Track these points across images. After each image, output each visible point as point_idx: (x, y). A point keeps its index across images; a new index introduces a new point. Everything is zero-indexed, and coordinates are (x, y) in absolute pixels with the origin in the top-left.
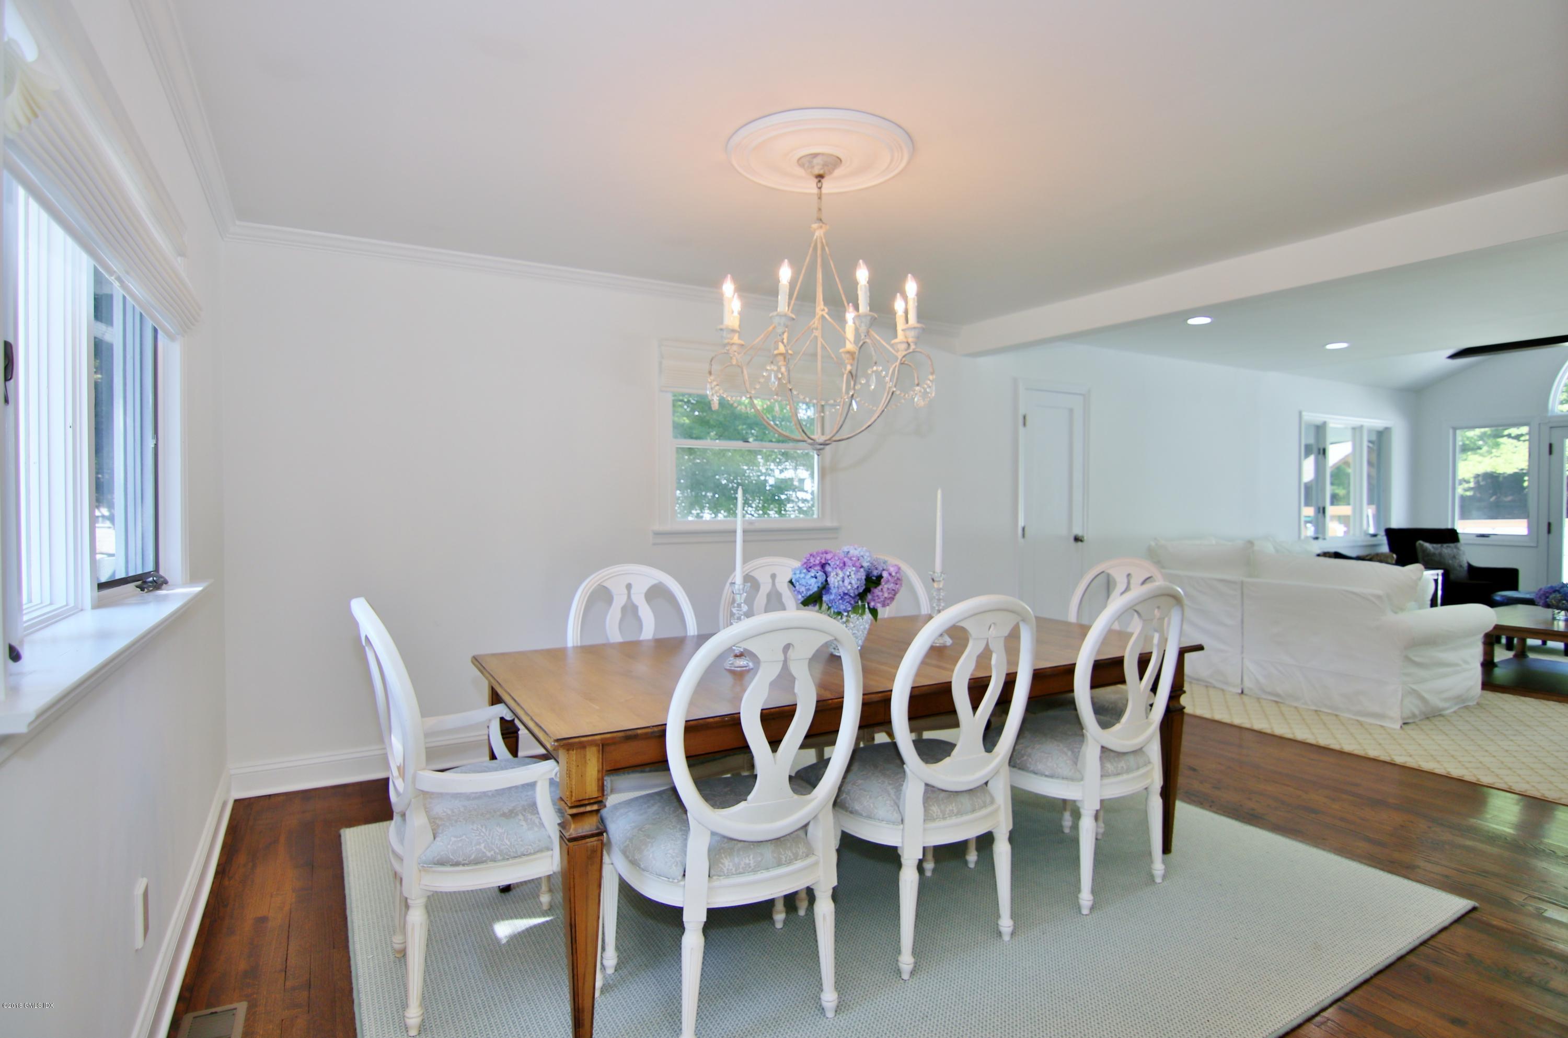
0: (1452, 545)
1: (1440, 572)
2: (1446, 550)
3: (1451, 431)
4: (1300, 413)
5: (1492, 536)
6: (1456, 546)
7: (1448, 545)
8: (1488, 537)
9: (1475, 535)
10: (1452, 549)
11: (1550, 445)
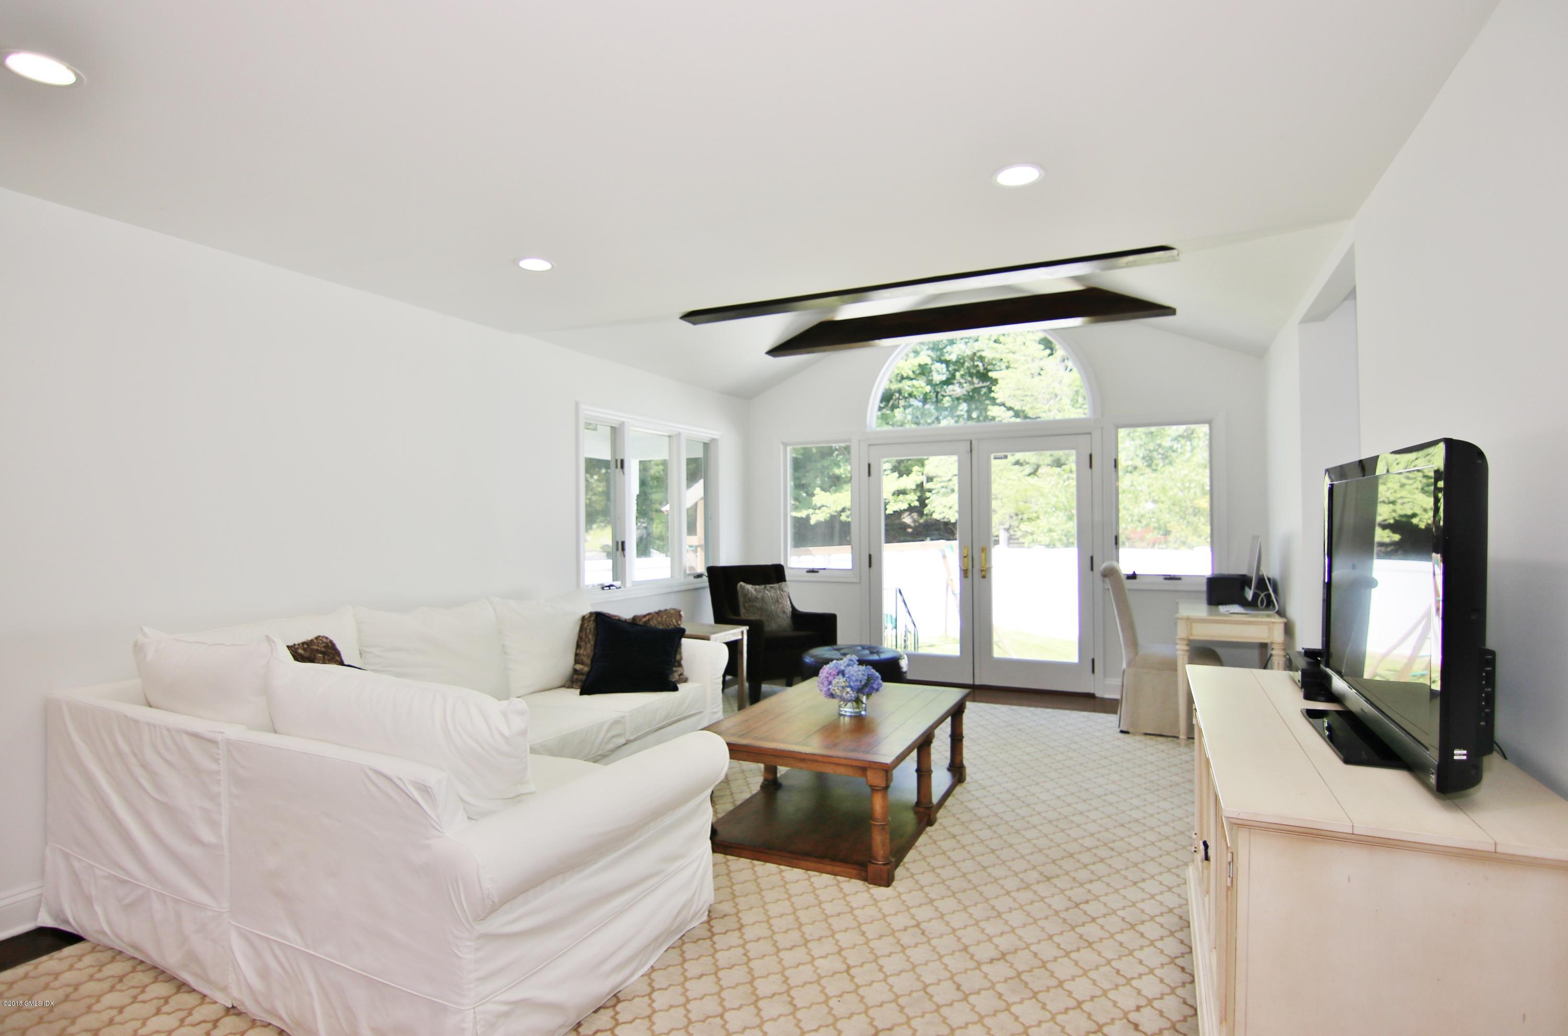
0: (776, 585)
1: (745, 629)
2: (768, 592)
3: (782, 447)
4: (577, 404)
5: (820, 571)
6: (780, 587)
7: (772, 585)
8: (817, 572)
9: (806, 570)
10: (776, 590)
11: (869, 465)
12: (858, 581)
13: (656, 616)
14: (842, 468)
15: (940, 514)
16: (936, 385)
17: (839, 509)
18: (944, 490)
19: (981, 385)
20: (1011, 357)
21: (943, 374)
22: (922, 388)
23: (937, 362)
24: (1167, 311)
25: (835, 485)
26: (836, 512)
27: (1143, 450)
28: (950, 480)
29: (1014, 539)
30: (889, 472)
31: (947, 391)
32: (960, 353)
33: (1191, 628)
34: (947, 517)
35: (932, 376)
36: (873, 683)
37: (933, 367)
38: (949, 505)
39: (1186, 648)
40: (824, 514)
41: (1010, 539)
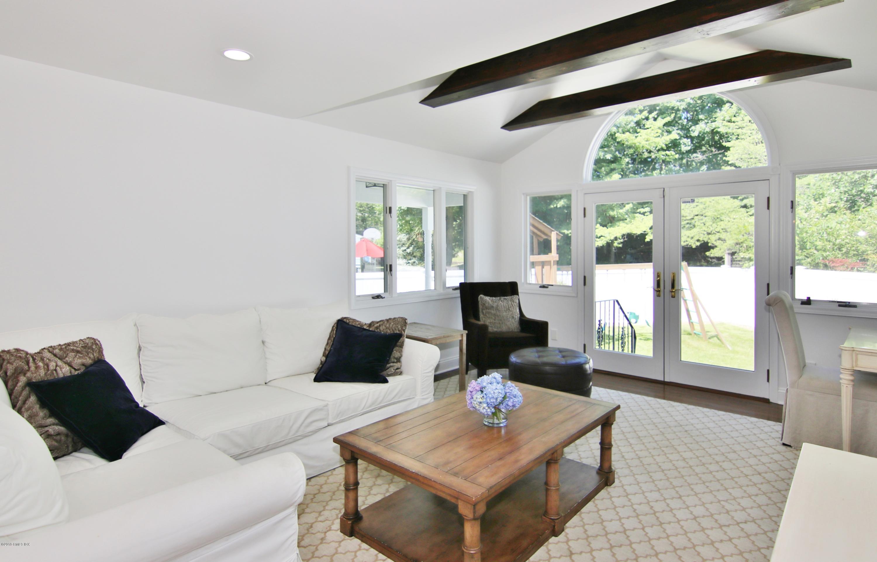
0: (510, 297)
1: (465, 333)
2: (503, 302)
3: (523, 197)
5: (549, 287)
6: (512, 299)
7: (506, 297)
8: (547, 287)
9: (540, 286)
10: (508, 301)
11: (585, 209)
12: (576, 296)
13: (386, 322)
14: (615, 211)
15: (684, 242)
16: (683, 153)
17: (612, 238)
18: (688, 225)
19: (717, 152)
20: (739, 131)
21: (689, 146)
22: (673, 156)
23: (684, 138)
24: (845, 63)
25: (611, 223)
26: (611, 240)
27: (846, 195)
28: (693, 219)
29: (737, 261)
30: (648, 213)
31: (692, 157)
32: (701, 130)
33: (857, 359)
34: (690, 244)
35: (681, 148)
36: (508, 401)
37: (681, 142)
38: (691, 236)
39: (852, 378)
40: (602, 242)
41: (732, 261)
